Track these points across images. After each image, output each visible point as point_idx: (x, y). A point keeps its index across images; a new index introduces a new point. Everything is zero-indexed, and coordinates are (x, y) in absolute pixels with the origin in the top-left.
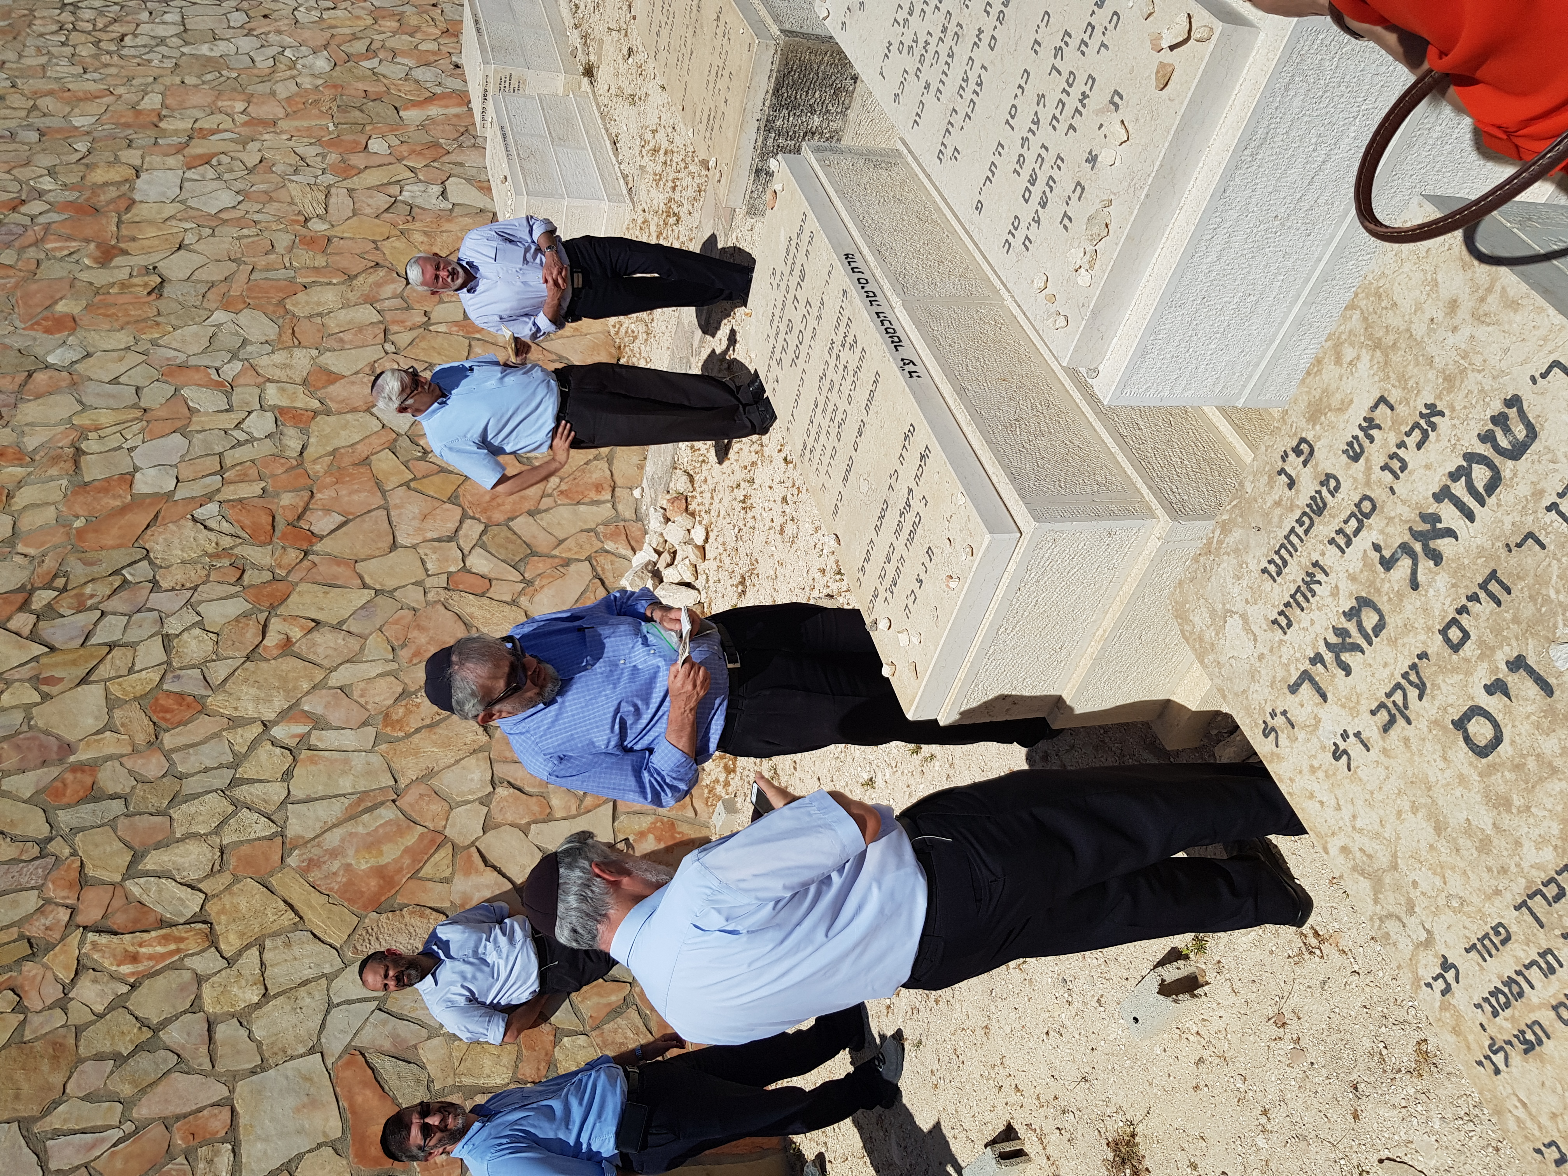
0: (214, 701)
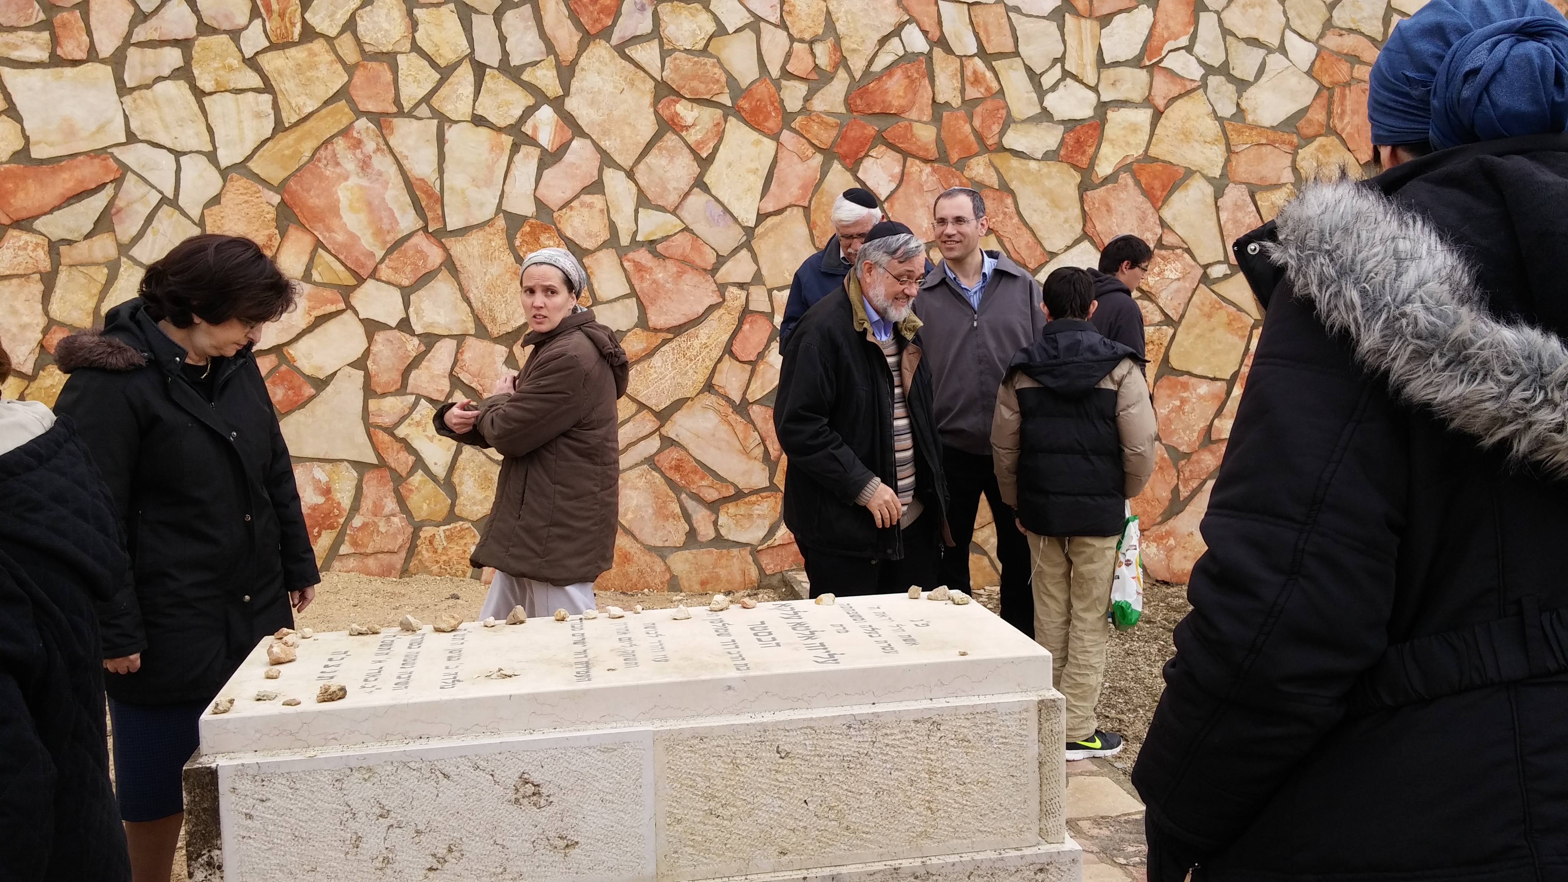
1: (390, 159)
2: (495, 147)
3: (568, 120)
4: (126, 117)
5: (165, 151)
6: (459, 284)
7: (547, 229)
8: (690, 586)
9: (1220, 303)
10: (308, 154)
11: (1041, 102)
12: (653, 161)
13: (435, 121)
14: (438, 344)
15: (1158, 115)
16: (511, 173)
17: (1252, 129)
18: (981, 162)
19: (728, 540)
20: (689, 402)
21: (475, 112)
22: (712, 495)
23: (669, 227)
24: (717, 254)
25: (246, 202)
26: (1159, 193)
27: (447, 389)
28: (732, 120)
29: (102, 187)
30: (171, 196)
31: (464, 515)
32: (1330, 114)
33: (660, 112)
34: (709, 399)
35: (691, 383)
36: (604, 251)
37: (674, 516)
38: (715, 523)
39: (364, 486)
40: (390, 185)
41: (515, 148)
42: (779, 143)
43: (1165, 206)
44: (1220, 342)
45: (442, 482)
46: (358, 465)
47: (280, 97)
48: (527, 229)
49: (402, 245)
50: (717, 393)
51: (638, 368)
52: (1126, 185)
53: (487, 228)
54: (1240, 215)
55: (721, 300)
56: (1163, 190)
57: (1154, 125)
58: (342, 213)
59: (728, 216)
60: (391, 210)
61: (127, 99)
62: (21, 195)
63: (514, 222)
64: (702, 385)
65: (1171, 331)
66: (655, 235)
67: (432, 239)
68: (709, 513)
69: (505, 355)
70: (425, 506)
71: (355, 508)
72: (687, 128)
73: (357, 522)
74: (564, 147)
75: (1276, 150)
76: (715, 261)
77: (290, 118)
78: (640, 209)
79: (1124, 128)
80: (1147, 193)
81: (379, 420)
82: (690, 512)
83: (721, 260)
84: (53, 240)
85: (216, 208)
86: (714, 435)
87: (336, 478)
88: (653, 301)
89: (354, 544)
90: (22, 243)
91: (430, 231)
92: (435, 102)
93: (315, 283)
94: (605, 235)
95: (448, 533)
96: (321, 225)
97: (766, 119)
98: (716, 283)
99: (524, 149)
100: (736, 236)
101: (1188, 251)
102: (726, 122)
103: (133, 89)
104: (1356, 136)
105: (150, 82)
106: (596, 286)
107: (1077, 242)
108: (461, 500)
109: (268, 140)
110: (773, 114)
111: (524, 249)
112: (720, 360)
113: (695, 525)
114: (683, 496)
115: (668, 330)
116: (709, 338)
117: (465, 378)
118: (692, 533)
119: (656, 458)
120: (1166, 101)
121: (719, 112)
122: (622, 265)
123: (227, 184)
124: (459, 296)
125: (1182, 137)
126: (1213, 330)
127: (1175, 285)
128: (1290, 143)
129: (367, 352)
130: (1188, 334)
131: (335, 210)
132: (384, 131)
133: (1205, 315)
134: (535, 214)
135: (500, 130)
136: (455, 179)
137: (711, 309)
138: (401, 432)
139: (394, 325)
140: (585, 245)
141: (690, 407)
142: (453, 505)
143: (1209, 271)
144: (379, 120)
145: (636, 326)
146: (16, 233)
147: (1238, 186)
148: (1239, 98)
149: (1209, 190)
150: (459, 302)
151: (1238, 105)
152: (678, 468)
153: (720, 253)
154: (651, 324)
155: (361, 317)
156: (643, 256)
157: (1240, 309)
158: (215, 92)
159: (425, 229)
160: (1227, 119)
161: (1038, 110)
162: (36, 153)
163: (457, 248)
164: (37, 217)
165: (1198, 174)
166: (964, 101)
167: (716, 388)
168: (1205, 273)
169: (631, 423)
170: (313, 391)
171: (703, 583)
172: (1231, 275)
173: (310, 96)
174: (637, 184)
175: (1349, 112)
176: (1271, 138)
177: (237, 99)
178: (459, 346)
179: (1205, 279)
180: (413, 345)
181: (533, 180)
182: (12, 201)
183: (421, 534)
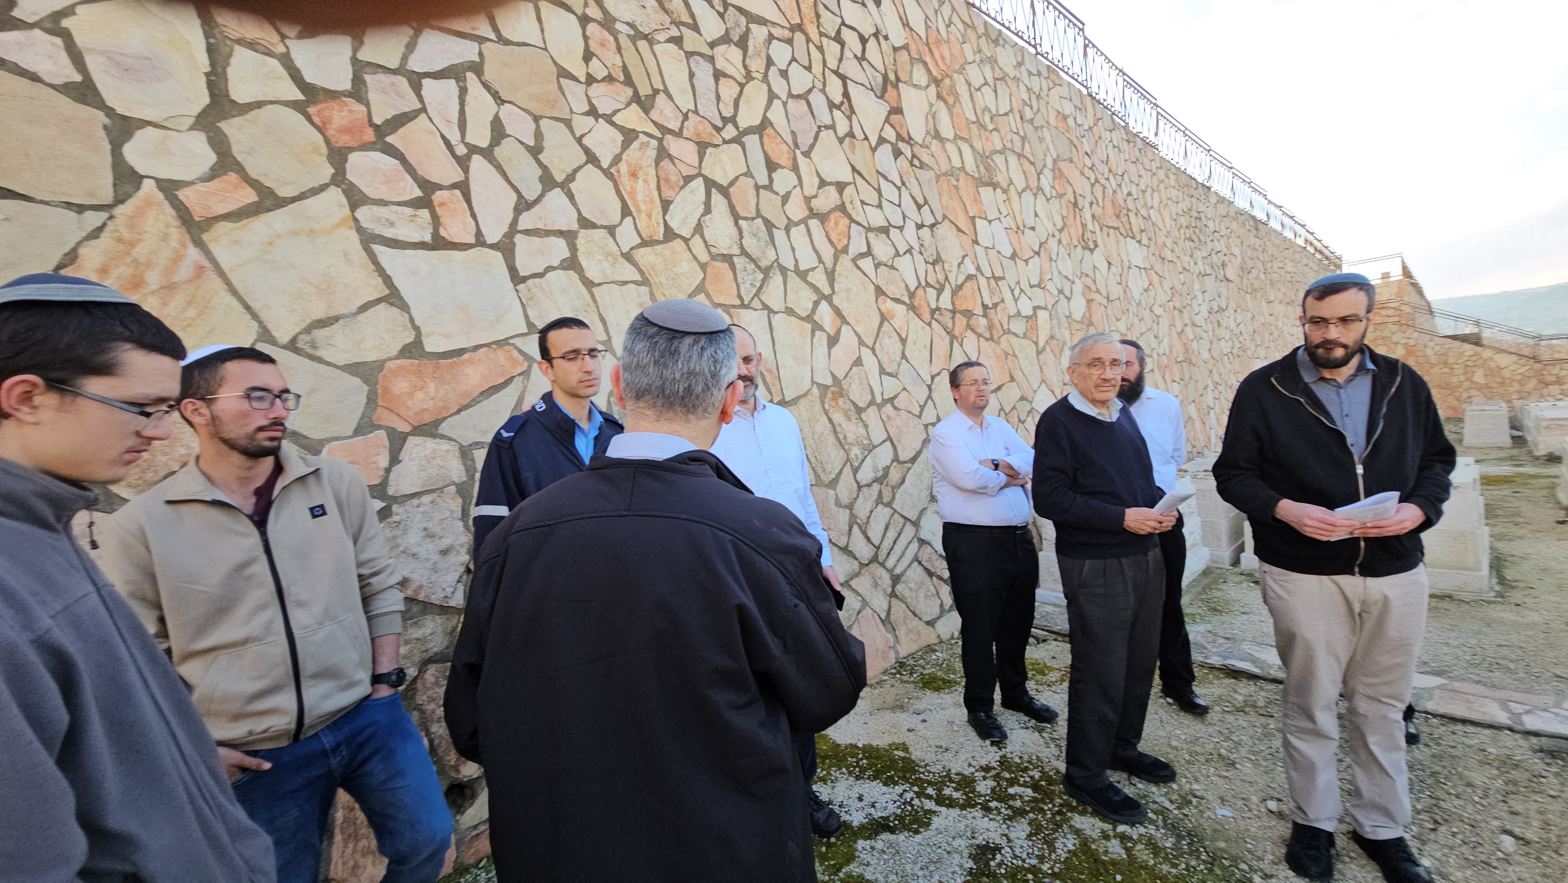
0: (845, 261)
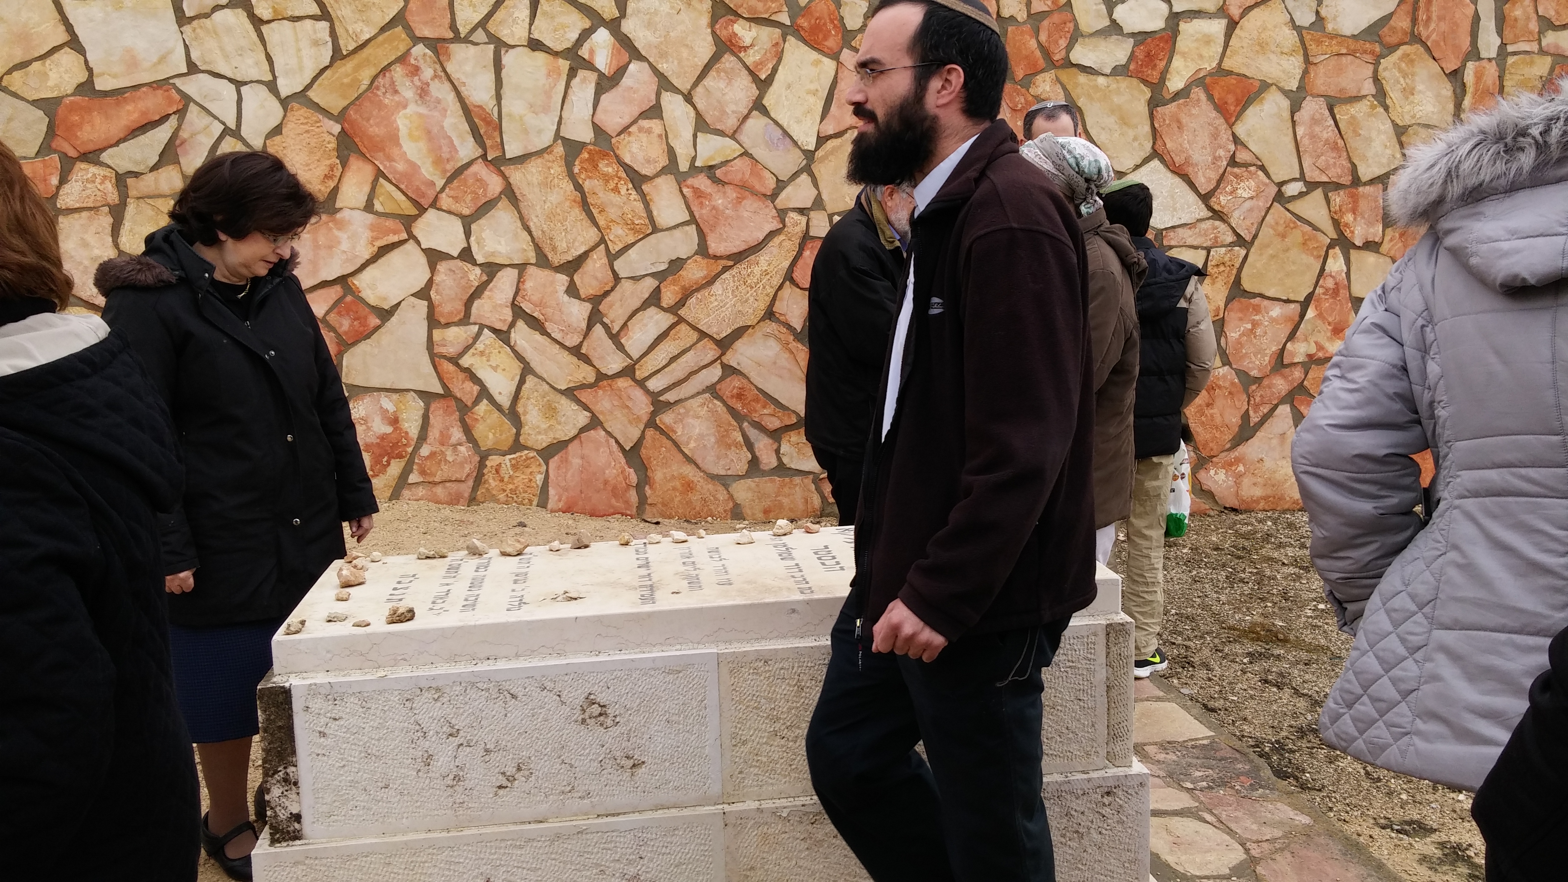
1: (447, 86)
2: (552, 72)
3: (625, 43)
4: (186, 47)
5: (226, 81)
6: (519, 212)
7: (605, 155)
8: (753, 514)
9: (1294, 223)
10: (367, 82)
11: (1110, 13)
12: (711, 83)
13: (492, 47)
14: (499, 274)
15: (1232, 25)
16: (569, 97)
17: (1332, 38)
18: (1048, 79)
19: (790, 469)
20: (750, 330)
21: (531, 36)
22: (774, 423)
23: (728, 152)
24: (777, 179)
25: (307, 132)
26: (1232, 108)
27: (510, 319)
28: (791, 40)
29: (165, 118)
30: (233, 127)
31: (529, 444)
32: (1414, 21)
33: (718, 32)
34: (770, 327)
35: (751, 311)
36: (663, 177)
37: (737, 445)
38: (777, 451)
39: (431, 416)
40: (449, 112)
41: (572, 73)
42: (839, 63)
43: (1239, 122)
44: (1294, 263)
45: (507, 412)
46: (424, 395)
47: (337, 24)
48: (585, 155)
49: (461, 173)
50: (778, 321)
51: (699, 296)
52: (1198, 100)
53: (545, 155)
54: (1317, 129)
55: (781, 226)
56: (1236, 106)
57: (1228, 35)
58: (401, 141)
59: (788, 140)
60: (449, 137)
61: (187, 29)
62: (87, 128)
63: (573, 148)
64: (763, 313)
65: (1243, 252)
66: (715, 160)
67: (492, 167)
68: (771, 441)
69: (566, 284)
70: (491, 436)
71: (423, 437)
72: (745, 48)
73: (425, 451)
74: (621, 71)
75: (1357, 61)
76: (775, 186)
77: (347, 45)
78: (699, 134)
79: (1197, 40)
80: (1221, 108)
81: (443, 350)
82: (752, 441)
83: (781, 185)
84: (120, 172)
85: (277, 139)
86: (775, 363)
87: (403, 407)
88: (713, 228)
89: (423, 472)
90: (90, 175)
91: (489, 159)
92: (491, 26)
93: (377, 213)
94: (663, 161)
95: (513, 462)
96: (381, 154)
97: (826, 38)
98: (776, 209)
99: (582, 74)
100: (796, 160)
101: (1262, 168)
102: (785, 41)
103: (192, 19)
104: (1442, 43)
105: (208, 10)
106: (655, 213)
107: (1146, 161)
108: (525, 430)
109: (326, 68)
110: (833, 33)
111: (583, 176)
112: (781, 287)
113: (757, 454)
114: (746, 424)
115: (729, 257)
116: (769, 265)
117: (527, 307)
118: (754, 462)
119: (718, 387)
120: (1241, 10)
121: (777, 31)
122: (681, 191)
123: (288, 114)
124: (519, 224)
125: (1258, 48)
126: (1287, 250)
127: (1248, 204)
128: (1372, 52)
129: (430, 282)
130: (1261, 255)
131: (394, 138)
132: (441, 57)
133: (1279, 235)
134: (593, 140)
135: (556, 54)
136: (513, 105)
137: (771, 235)
138: (465, 362)
139: (455, 254)
140: (644, 172)
141: (751, 335)
142: (518, 434)
143: (1284, 188)
144: (436, 45)
145: (696, 253)
146: (83, 165)
147: (1316, 99)
148: (1319, 5)
149: (1285, 104)
150: (519, 230)
151: (1317, 13)
152: (740, 396)
153: (780, 178)
154: (711, 251)
155: (423, 247)
156: (702, 182)
157: (1316, 228)
158: (273, 20)
159: (484, 157)
160: (1306, 28)
161: (1107, 22)
162: (101, 84)
163: (516, 176)
164: (104, 149)
165: (1274, 87)
166: (1029, 15)
167: (777, 315)
168: (1280, 190)
169: (692, 352)
170: (378, 322)
171: (766, 512)
172: (1306, 193)
173: (366, 22)
174: (695, 108)
175: (1434, 16)
176: (1352, 47)
177: (295, 27)
178: (520, 276)
179: (1280, 198)
180: (475, 275)
181: (591, 105)
182: (79, 134)
183: (487, 463)
